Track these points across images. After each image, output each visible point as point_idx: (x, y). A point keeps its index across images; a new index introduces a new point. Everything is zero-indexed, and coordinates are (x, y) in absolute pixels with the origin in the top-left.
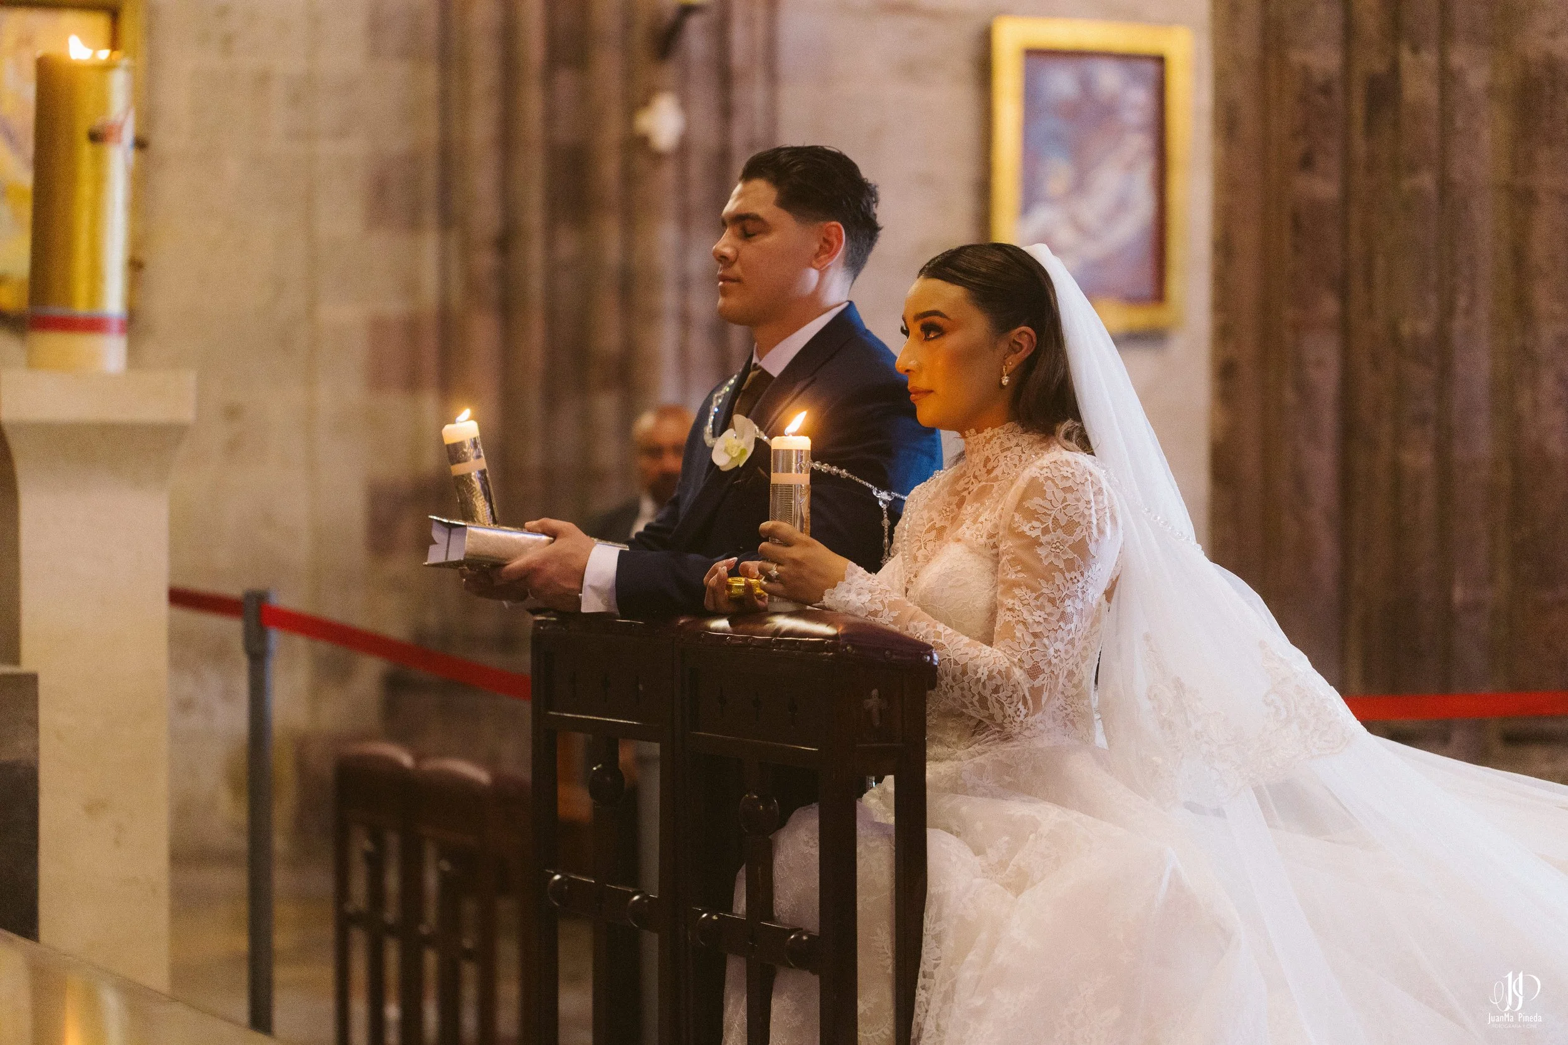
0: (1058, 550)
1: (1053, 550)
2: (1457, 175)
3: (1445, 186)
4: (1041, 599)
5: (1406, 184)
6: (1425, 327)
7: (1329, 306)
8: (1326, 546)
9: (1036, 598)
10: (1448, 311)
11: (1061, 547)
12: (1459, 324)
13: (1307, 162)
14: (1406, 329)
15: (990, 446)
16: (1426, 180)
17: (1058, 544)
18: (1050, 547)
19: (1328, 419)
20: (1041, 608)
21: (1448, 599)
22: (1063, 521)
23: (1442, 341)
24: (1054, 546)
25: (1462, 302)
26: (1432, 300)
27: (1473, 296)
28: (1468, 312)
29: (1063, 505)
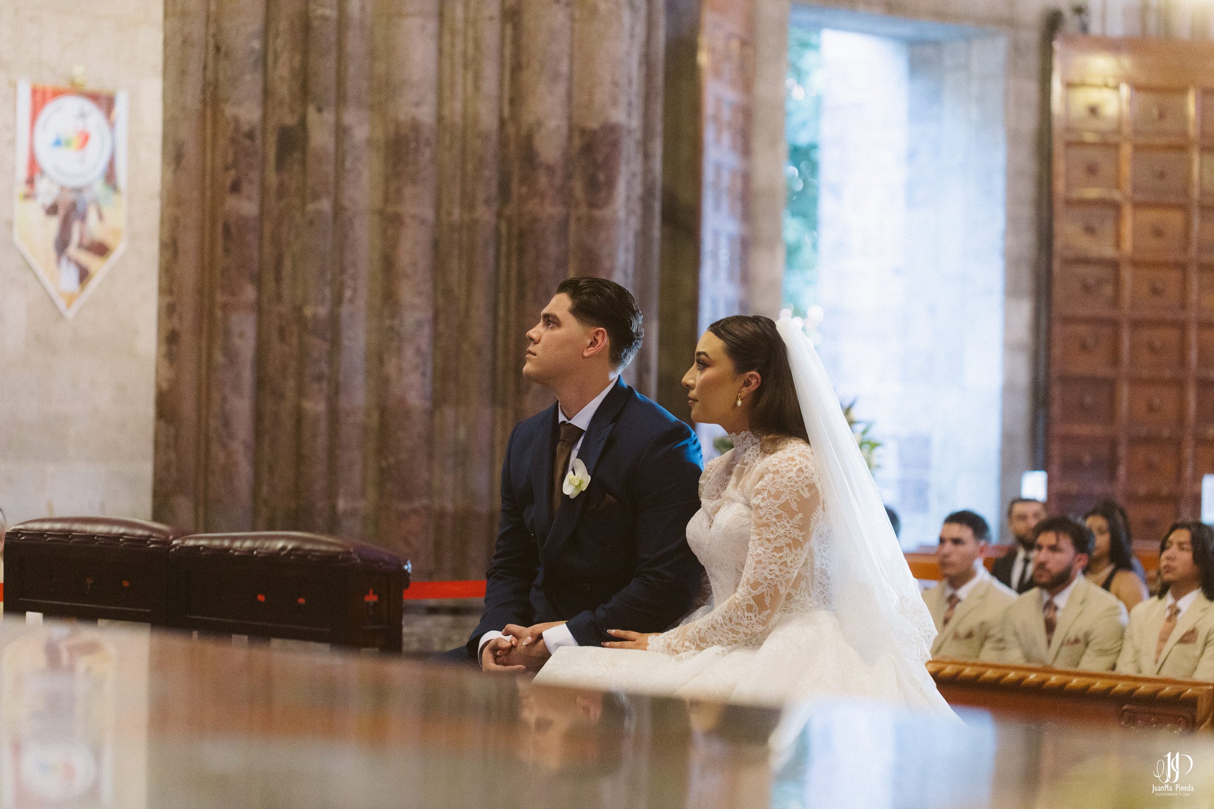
0: (771, 510)
1: (768, 510)
2: (346, 203)
3: (338, 209)
4: (762, 540)
5: (311, 207)
6: (323, 311)
7: (249, 293)
8: (244, 468)
9: (760, 539)
10: (338, 300)
11: (773, 508)
12: (345, 310)
13: (235, 188)
14: (308, 312)
15: (746, 442)
16: (325, 205)
17: (770, 506)
18: (766, 509)
19: (247, 376)
20: (761, 545)
21: (333, 507)
22: (773, 491)
23: (334, 320)
24: (768, 508)
25: (348, 294)
26: (328, 291)
27: (355, 290)
28: (351, 301)
29: (773, 482)
